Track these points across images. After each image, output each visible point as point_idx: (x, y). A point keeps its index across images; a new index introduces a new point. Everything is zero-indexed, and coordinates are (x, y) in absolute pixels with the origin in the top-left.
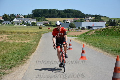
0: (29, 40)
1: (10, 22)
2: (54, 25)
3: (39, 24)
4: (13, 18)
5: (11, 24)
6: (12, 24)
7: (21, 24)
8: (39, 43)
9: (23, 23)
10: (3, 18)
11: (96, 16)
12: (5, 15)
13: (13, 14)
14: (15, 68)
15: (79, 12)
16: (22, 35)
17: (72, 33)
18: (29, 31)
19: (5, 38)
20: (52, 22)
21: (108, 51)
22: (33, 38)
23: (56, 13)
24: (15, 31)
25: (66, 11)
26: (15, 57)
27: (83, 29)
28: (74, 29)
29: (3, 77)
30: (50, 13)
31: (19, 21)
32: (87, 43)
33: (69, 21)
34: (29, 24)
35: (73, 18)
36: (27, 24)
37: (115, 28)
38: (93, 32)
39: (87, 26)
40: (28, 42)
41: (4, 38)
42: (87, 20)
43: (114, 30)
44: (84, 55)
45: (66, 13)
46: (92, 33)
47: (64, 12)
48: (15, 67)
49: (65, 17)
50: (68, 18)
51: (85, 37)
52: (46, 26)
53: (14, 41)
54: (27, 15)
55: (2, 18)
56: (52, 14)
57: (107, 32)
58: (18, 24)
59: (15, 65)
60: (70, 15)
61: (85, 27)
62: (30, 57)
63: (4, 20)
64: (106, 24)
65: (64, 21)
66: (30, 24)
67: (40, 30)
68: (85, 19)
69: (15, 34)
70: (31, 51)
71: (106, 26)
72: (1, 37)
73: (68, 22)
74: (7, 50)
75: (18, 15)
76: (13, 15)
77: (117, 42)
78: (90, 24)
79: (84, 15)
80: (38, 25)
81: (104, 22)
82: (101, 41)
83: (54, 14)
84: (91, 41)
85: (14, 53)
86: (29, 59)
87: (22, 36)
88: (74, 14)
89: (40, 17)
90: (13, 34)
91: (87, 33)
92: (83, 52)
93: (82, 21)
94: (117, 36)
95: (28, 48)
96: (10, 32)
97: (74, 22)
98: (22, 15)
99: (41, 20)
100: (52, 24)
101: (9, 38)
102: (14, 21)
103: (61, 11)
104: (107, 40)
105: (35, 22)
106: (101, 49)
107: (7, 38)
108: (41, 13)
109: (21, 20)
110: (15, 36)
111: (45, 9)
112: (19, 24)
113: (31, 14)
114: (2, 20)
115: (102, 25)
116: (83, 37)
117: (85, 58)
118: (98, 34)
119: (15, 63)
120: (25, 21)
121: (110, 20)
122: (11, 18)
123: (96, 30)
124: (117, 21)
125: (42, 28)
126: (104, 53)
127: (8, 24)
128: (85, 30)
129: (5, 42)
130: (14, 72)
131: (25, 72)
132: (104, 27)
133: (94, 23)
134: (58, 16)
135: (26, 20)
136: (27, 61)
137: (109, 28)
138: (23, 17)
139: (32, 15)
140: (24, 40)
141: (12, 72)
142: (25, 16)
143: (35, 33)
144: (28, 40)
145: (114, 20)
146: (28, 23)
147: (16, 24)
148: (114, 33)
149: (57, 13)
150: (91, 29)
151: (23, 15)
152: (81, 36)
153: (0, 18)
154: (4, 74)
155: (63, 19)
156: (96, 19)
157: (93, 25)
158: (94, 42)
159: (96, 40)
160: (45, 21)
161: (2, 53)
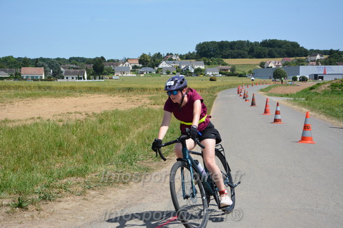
1: (154, 68)
2: (240, 73)
3: (210, 72)
4: (158, 60)
5: (154, 73)
6: (157, 72)
7: (174, 73)
8: (212, 109)
9: (178, 70)
10: (140, 61)
11: (331, 53)
12: (143, 56)
15: (295, 45)
17: (281, 90)
19: (143, 101)
20: (237, 68)
23: (246, 49)
24: (162, 86)
25: (265, 44)
27: (303, 79)
30: (232, 49)
31: (170, 66)
32: (313, 108)
33: (272, 63)
35: (281, 57)
36: (186, 72)
38: (327, 85)
39: (312, 74)
42: (312, 61)
44: (308, 133)
45: (266, 48)
46: (323, 88)
47: (263, 46)
49: (265, 57)
50: (271, 58)
51: (308, 97)
52: (224, 76)
54: (186, 54)
55: (138, 62)
56: (236, 51)
58: (168, 73)
60: (274, 52)
61: (308, 77)
63: (141, 65)
65: (262, 65)
67: (213, 84)
68: (306, 58)
72: (137, 98)
73: (271, 67)
74: (149, 124)
75: (168, 54)
76: (159, 55)
78: (318, 70)
79: (306, 50)
80: (208, 73)
82: (342, 105)
83: (241, 52)
84: (321, 105)
88: (283, 50)
89: (212, 58)
90: (161, 94)
91: (311, 88)
92: (306, 127)
93: (300, 63)
96: (153, 90)
97: (284, 65)
98: (177, 55)
99: (215, 64)
100: (237, 72)
101: (151, 101)
102: (160, 66)
103: (256, 43)
105: (202, 67)
107: (148, 101)
108: (215, 49)
109: (174, 65)
111: (222, 42)
112: (171, 73)
113: (194, 53)
114: (138, 65)
116: (303, 97)
117: (311, 139)
118: (336, 91)
120: (183, 67)
122: (154, 61)
123: (332, 82)
125: (215, 80)
127: (149, 72)
128: (307, 82)
129: (146, 108)
133: (326, 66)
134: (249, 53)
135: (184, 64)
138: (178, 58)
139: (197, 53)
142: (181, 57)
143: (203, 89)
146: (188, 69)
147: (164, 73)
150: (320, 80)
151: (179, 55)
152: (299, 94)
153: (134, 62)
154: (147, 170)
155: (259, 61)
156: (332, 59)
157: (325, 71)
158: (328, 107)
159: (333, 102)
160: (223, 65)
161: (140, 130)
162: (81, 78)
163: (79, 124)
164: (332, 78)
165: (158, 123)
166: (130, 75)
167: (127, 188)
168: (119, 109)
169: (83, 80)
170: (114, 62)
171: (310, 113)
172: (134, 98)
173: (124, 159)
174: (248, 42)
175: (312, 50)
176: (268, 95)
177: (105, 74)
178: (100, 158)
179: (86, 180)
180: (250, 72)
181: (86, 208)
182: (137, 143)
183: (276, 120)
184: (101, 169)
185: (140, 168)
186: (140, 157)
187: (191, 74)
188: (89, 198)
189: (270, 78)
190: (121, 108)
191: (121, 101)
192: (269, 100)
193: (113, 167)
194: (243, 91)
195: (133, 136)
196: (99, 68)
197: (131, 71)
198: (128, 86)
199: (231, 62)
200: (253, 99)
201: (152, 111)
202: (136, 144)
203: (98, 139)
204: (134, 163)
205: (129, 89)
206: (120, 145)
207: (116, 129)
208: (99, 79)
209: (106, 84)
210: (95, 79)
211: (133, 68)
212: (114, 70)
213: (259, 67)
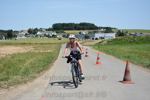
0: (51, 50)
1: (34, 34)
4: (36, 31)
6: (36, 36)
7: (43, 37)
9: (45, 35)
10: (28, 32)
11: (107, 28)
12: (30, 29)
13: (37, 28)
15: (93, 25)
17: (87, 43)
18: (50, 42)
19: (31, 49)
20: (69, 34)
21: (119, 58)
22: (55, 48)
24: (39, 42)
25: (81, 24)
26: (42, 64)
27: (97, 39)
30: (67, 26)
31: (41, 34)
32: (101, 51)
33: (84, 32)
35: (87, 30)
36: (48, 36)
37: (123, 38)
38: (106, 41)
39: (100, 37)
40: (51, 52)
42: (100, 32)
43: (123, 40)
44: (99, 61)
45: (81, 26)
46: (104, 42)
49: (81, 30)
50: (83, 30)
51: (99, 46)
52: (65, 38)
53: (39, 51)
54: (48, 29)
55: (27, 32)
56: (69, 27)
57: (117, 42)
58: (41, 36)
59: (42, 71)
60: (85, 28)
61: (98, 38)
62: (54, 64)
63: (29, 33)
64: (116, 34)
65: (80, 33)
67: (60, 41)
68: (98, 30)
70: (54, 59)
71: (116, 36)
73: (84, 34)
74: (34, 58)
75: (40, 29)
76: (36, 29)
77: (125, 50)
78: (102, 35)
79: (97, 27)
80: (58, 37)
81: (114, 33)
82: (112, 49)
83: (71, 27)
84: (104, 49)
85: (40, 60)
88: (88, 27)
89: (59, 30)
90: (38, 45)
91: (100, 43)
92: (98, 58)
93: (95, 32)
94: (125, 45)
96: (35, 44)
97: (89, 33)
99: (60, 33)
102: (37, 34)
103: (77, 24)
104: (117, 48)
105: (55, 34)
106: (113, 55)
107: (33, 49)
108: (60, 26)
109: (43, 33)
110: (39, 47)
111: (63, 23)
113: (51, 28)
114: (27, 33)
115: (113, 36)
116: (97, 46)
117: (100, 63)
118: (109, 44)
120: (47, 34)
121: (119, 31)
124: (125, 32)
126: (116, 59)
127: (33, 36)
128: (98, 40)
129: (32, 51)
130: (43, 76)
132: (114, 38)
133: (105, 34)
134: (74, 28)
135: (47, 33)
136: (52, 67)
137: (119, 38)
138: (45, 30)
139: (53, 28)
140: (47, 50)
142: (46, 30)
145: (123, 31)
146: (49, 35)
147: (39, 37)
148: (122, 42)
149: (73, 26)
150: (103, 39)
152: (95, 45)
153: (26, 32)
154: (35, 78)
155: (79, 31)
156: (107, 31)
157: (105, 36)
158: (106, 50)
159: (108, 48)
160: (64, 33)
161: (30, 61)
162: (2, 39)
163: (3, 59)
164: (108, 38)
165: (38, 58)
166: (24, 37)
167: (27, 85)
168: (20, 52)
169: (3, 40)
170: (17, 32)
171: (100, 53)
172: (26, 47)
173: (24, 73)
174: (74, 23)
175: (100, 27)
176: (83, 45)
177: (13, 37)
178: (14, 73)
179: (9, 82)
181: (9, 94)
183: (86, 56)
184: (15, 77)
185: (31, 77)
186: (31, 72)
188: (10, 90)
189: (83, 38)
190: (21, 52)
191: (21, 49)
193: (20, 77)
195: (27, 63)
196: (10, 34)
197: (25, 36)
198: (23, 42)
199: (67, 32)
201: (35, 53)
202: (29, 67)
203: (12, 65)
204: (29, 75)
205: (24, 44)
206: (22, 67)
207: (20, 61)
208: (10, 39)
209: (14, 41)
210: (8, 39)
211: (25, 34)
212: (17, 35)
213: (79, 34)
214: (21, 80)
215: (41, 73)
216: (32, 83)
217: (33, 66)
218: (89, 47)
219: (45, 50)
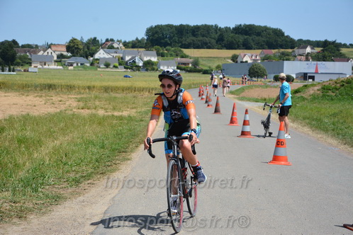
0: (134, 110)
1: (87, 58)
2: (205, 68)
3: (164, 65)
4: (94, 48)
5: (88, 65)
6: (92, 64)
7: (115, 67)
9: (121, 62)
10: (69, 48)
11: (325, 44)
12: (73, 41)
13: (95, 38)
14: (89, 185)
15: (278, 33)
16: (117, 95)
17: (255, 93)
18: (135, 85)
19: (69, 103)
20: (200, 60)
22: (145, 105)
23: (213, 37)
24: (97, 84)
25: (240, 30)
26: (93, 154)
27: (289, 79)
28: (263, 80)
29: (55, 208)
30: (194, 35)
31: (110, 56)
33: (248, 57)
34: (137, 66)
35: (259, 49)
36: (132, 66)
38: (316, 88)
39: (300, 73)
40: (131, 115)
41: (67, 103)
42: (300, 55)
44: (282, 152)
45: (240, 36)
46: (311, 91)
47: (236, 33)
48: (89, 182)
49: (238, 48)
50: (246, 49)
52: (184, 72)
54: (133, 41)
55: (65, 49)
56: (201, 38)
58: (107, 65)
59: (88, 177)
60: (251, 41)
61: (294, 76)
62: (134, 155)
63: (69, 54)
65: (234, 58)
66: (140, 67)
68: (293, 51)
69: (97, 93)
72: (60, 99)
73: (246, 62)
74: (71, 135)
75: (107, 40)
76: (94, 41)
78: (308, 67)
79: (292, 40)
80: (162, 68)
81: (348, 61)
82: (334, 115)
83: (207, 39)
84: (307, 114)
85: (91, 142)
86: (129, 162)
87: (115, 97)
88: (261, 39)
89: (168, 47)
90: (94, 93)
91: (297, 92)
92: (279, 143)
93: (285, 57)
95: (130, 130)
96: (84, 88)
97: (264, 60)
98: (119, 41)
99: (171, 55)
100: (200, 67)
101: (79, 103)
102: (97, 56)
103: (227, 29)
105: (154, 59)
106: (333, 136)
107: (75, 104)
108: (172, 35)
109: (115, 55)
110: (96, 97)
111: (181, 26)
112: (111, 66)
113: (143, 39)
114: (65, 53)
115: (344, 69)
117: (285, 159)
118: (328, 96)
119: (89, 172)
120: (127, 58)
122: (88, 49)
123: (324, 84)
127: (81, 64)
128: (294, 84)
129: (70, 112)
130: (86, 195)
131: (114, 195)
133: (319, 62)
134: (217, 42)
135: (129, 54)
136: (123, 167)
138: (121, 45)
139: (147, 40)
140: (120, 110)
141: (79, 194)
142: (126, 44)
143: (152, 89)
144: (133, 108)
146: (134, 62)
147: (102, 66)
149: (214, 35)
150: (311, 80)
151: (123, 41)
153: (60, 49)
154: (57, 199)
155: (231, 53)
156: (326, 53)
157: (317, 69)
158: (315, 117)
159: (323, 110)
160: (182, 57)
161: (57, 143)
164: (326, 78)
166: (53, 66)
167: (24, 224)
168: (32, 114)
172: (55, 99)
173: (27, 183)
174: (216, 26)
175: (300, 41)
177: (18, 64)
180: (218, 67)
182: (50, 160)
183: (243, 133)
185: (47, 196)
186: (51, 181)
187: (138, 68)
190: (35, 113)
191: (37, 103)
192: (236, 106)
193: (8, 194)
194: (205, 94)
195: (43, 153)
196: (9, 55)
197: (56, 61)
198: (49, 82)
199: (192, 53)
200: (217, 104)
204: (40, 189)
205: (50, 87)
207: (20, 141)
208: (10, 71)
209: (18, 78)
210: (3, 71)
211: (58, 57)
212: (30, 59)
213: (230, 61)
214: (7, 206)
215: (84, 184)
216: (45, 218)
217: (61, 159)
218: (259, 103)
219: (114, 109)
